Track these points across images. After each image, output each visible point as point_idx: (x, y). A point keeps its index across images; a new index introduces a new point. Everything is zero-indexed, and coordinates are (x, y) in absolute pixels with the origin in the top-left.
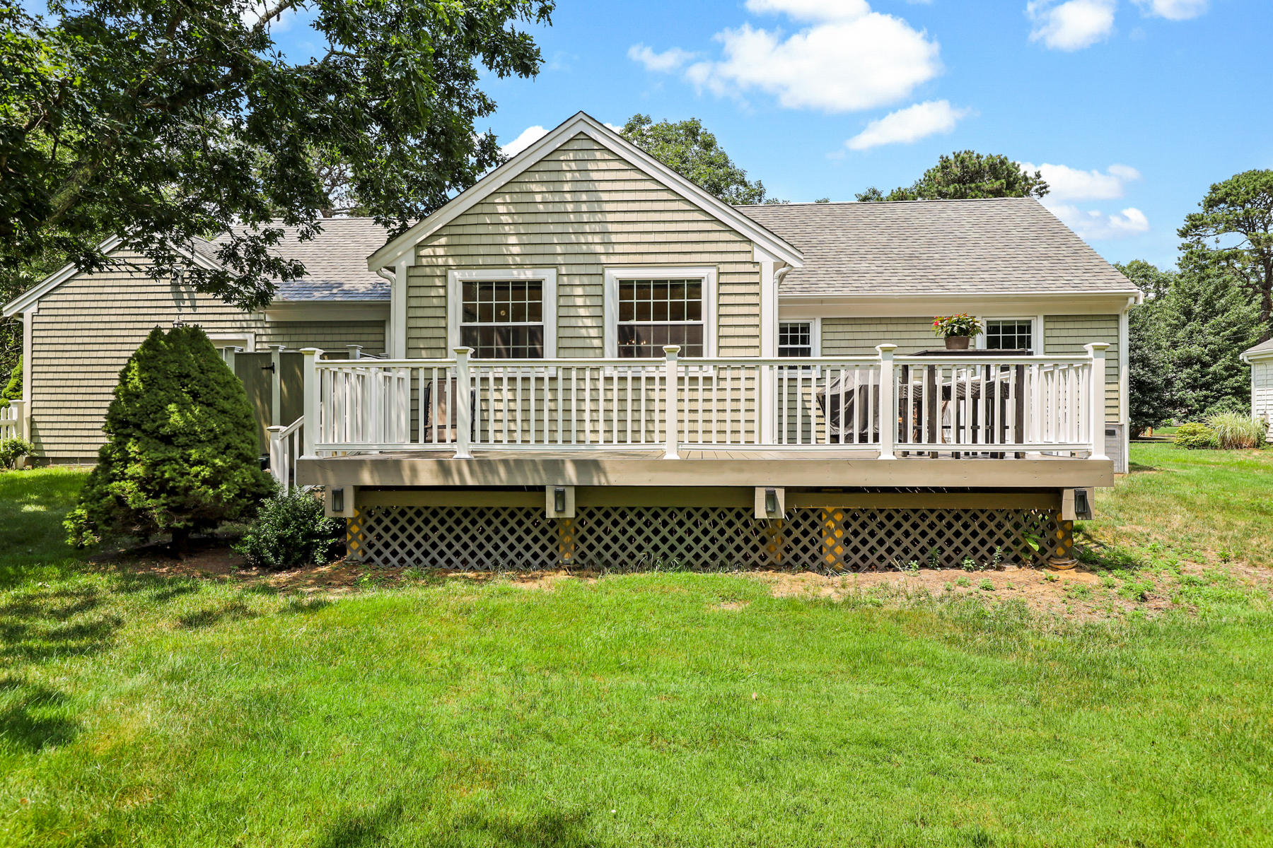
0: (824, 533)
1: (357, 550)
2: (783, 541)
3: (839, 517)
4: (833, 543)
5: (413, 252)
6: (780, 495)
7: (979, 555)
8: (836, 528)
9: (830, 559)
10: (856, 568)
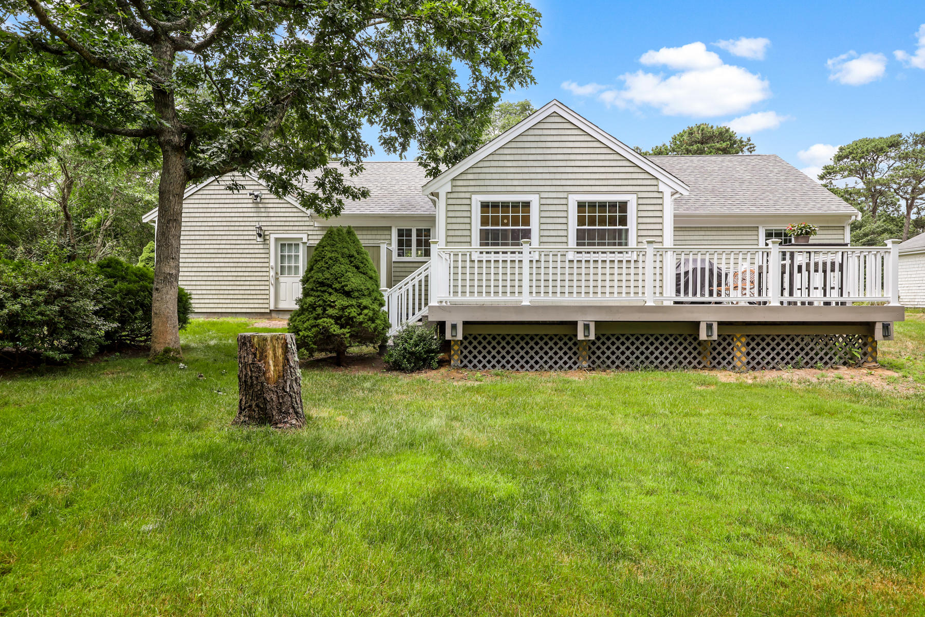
0: (735, 349)
1: (458, 360)
2: (711, 354)
3: (743, 340)
4: (740, 353)
5: (450, 183)
6: (715, 326)
7: (824, 361)
8: (742, 346)
9: (739, 364)
10: (754, 368)
